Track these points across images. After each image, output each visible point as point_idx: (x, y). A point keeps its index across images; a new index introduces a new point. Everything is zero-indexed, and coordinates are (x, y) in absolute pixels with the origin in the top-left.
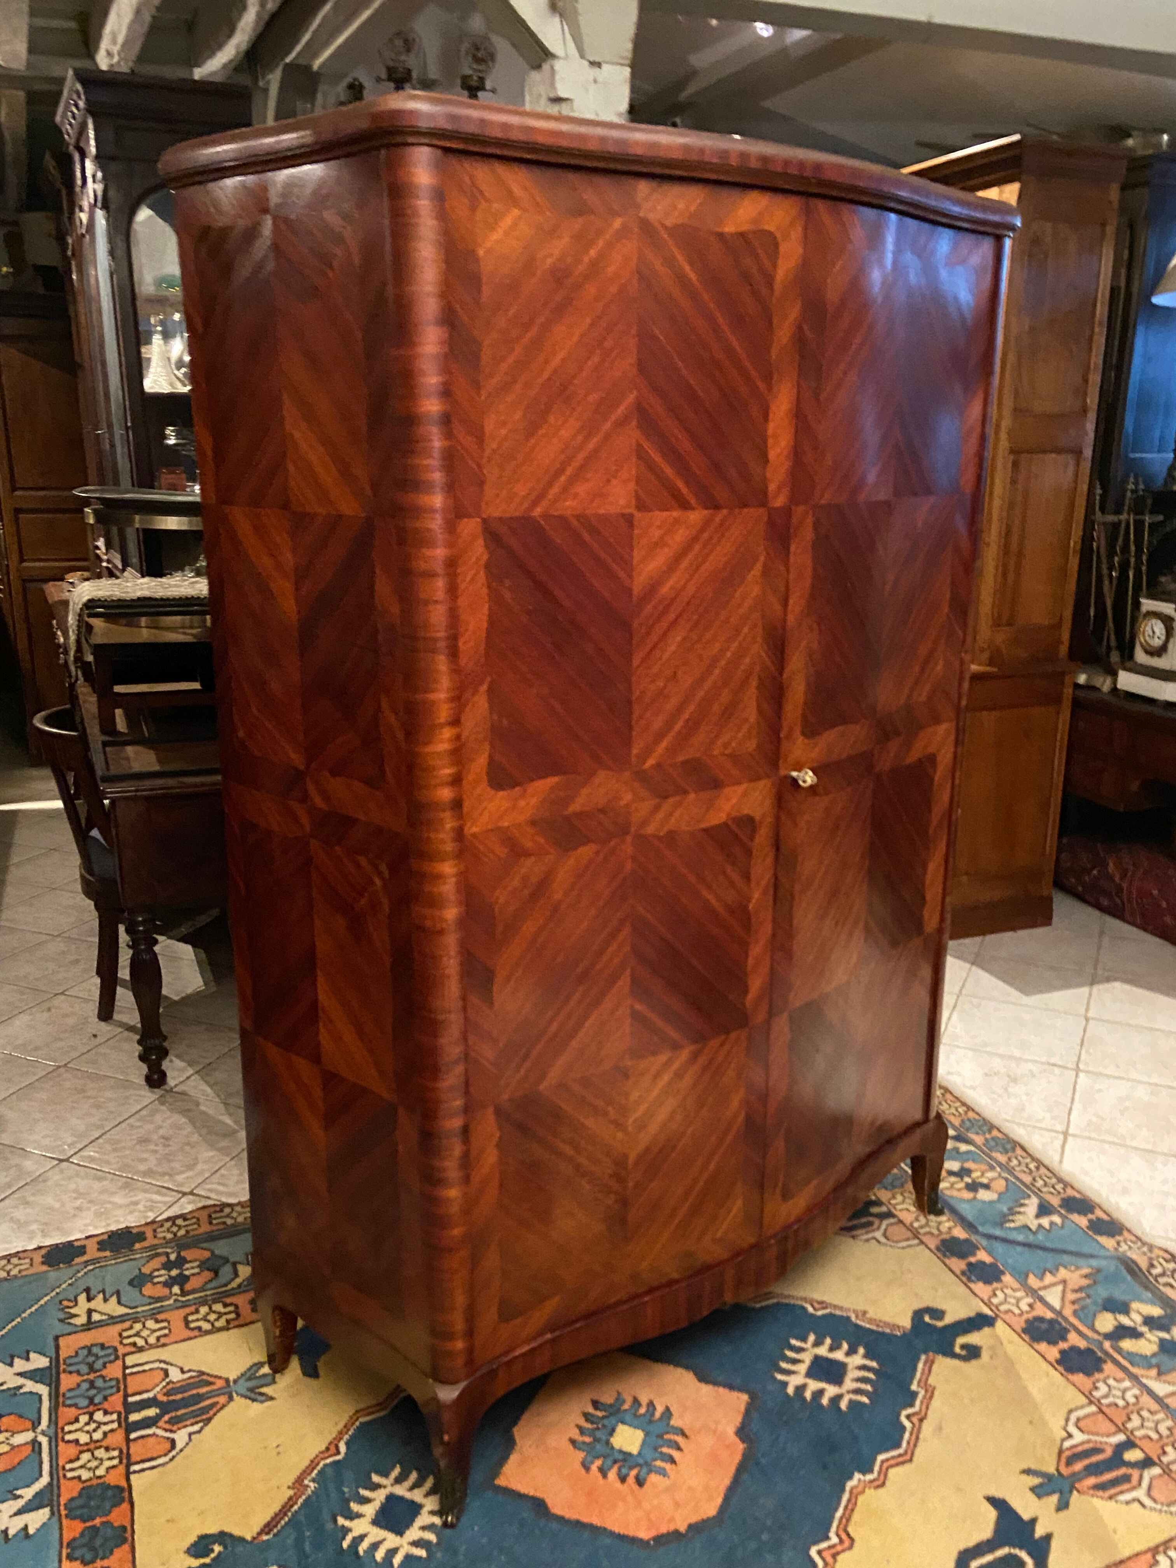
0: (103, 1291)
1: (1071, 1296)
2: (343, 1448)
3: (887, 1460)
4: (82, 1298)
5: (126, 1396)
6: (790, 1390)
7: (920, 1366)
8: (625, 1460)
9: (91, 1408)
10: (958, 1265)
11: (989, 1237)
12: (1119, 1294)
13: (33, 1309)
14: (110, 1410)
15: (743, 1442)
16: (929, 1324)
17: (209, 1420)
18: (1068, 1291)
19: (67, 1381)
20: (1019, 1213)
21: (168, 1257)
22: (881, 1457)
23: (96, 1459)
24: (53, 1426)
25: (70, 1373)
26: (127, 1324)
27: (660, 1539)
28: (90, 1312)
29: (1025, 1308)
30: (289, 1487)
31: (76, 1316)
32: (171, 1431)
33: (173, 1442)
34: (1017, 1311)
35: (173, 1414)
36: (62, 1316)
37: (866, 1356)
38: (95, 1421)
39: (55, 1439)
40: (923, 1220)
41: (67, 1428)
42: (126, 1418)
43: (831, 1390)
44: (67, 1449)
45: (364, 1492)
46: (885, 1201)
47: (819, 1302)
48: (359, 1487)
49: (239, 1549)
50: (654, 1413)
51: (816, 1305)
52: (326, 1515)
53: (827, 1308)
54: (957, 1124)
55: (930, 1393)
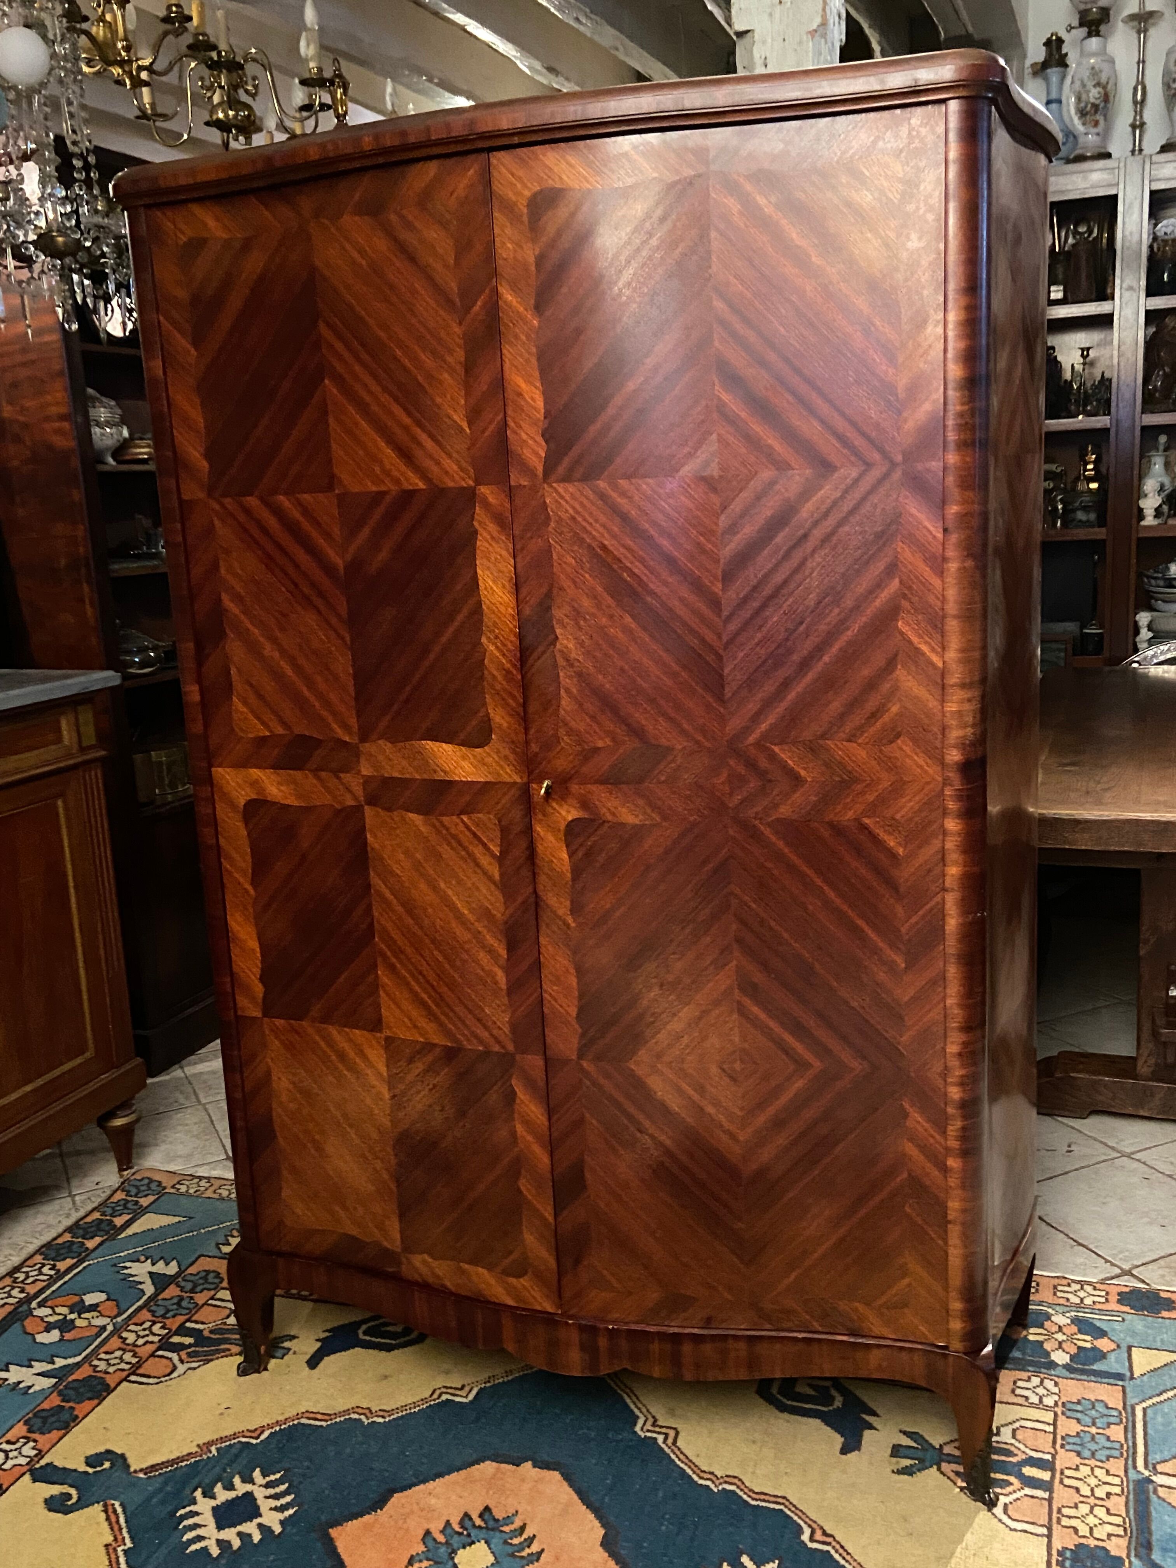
2: (265, 1435)
5: (187, 1320)
9: (159, 1319)
14: (168, 1326)
17: (207, 1362)
19: (169, 1292)
23: (121, 1358)
24: (125, 1322)
25: (178, 1286)
30: (198, 1446)
32: (181, 1361)
33: (174, 1370)
35: (197, 1349)
38: (150, 1330)
39: (116, 1331)
41: (131, 1327)
42: (169, 1338)
44: (115, 1342)
45: (237, 1480)
46: (1058, 1466)
47: (825, 1533)
48: (239, 1473)
49: (117, 1473)
50: (523, 1549)
51: (818, 1536)
52: (195, 1481)
53: (829, 1544)
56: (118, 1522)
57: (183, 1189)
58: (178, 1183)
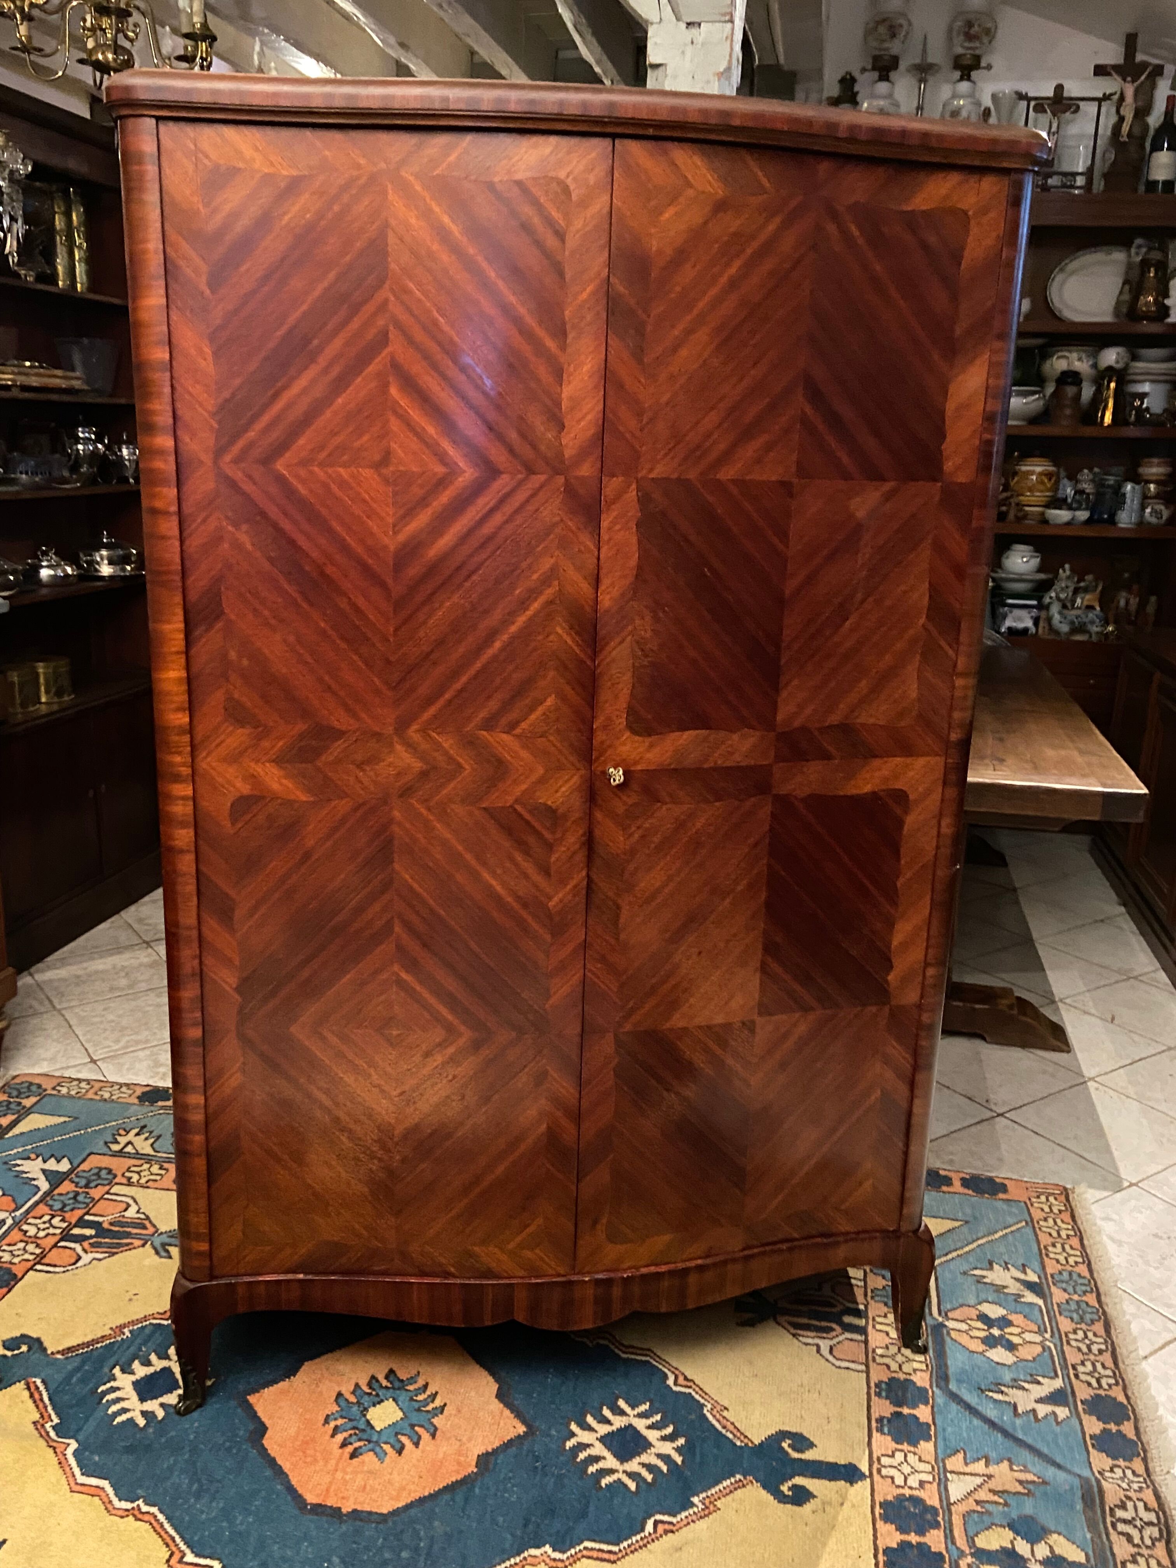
0: (152, 1132)
1: (983, 1495)
3: (592, 1549)
4: (135, 1132)
5: (87, 1213)
6: (570, 1444)
7: (726, 1483)
8: (363, 1431)
9: (58, 1213)
10: (883, 1408)
11: (955, 1397)
12: (1046, 1519)
13: (98, 1128)
14: (67, 1219)
15: (477, 1467)
16: (783, 1448)
17: (114, 1254)
18: (986, 1487)
19: (64, 1188)
20: (1023, 1388)
22: (588, 1544)
23: (24, 1250)
24: (24, 1215)
25: (72, 1182)
26: (141, 1162)
27: (319, 1509)
28: (128, 1144)
29: (913, 1481)
30: (111, 1329)
31: (118, 1143)
32: (86, 1252)
33: (79, 1260)
34: (899, 1482)
35: (100, 1240)
36: (109, 1139)
37: (678, 1449)
38: (50, 1223)
39: (16, 1224)
40: (893, 1350)
41: (30, 1220)
42: (71, 1230)
43: (609, 1462)
44: (15, 1235)
45: (153, 1357)
46: (870, 1315)
47: (686, 1379)
48: (154, 1351)
49: (36, 1356)
50: (428, 1404)
51: (681, 1380)
52: (112, 1361)
53: (690, 1387)
54: (1049, 1271)
55: (706, 1512)
56: (42, 1400)
57: (64, 1091)
58: (59, 1085)
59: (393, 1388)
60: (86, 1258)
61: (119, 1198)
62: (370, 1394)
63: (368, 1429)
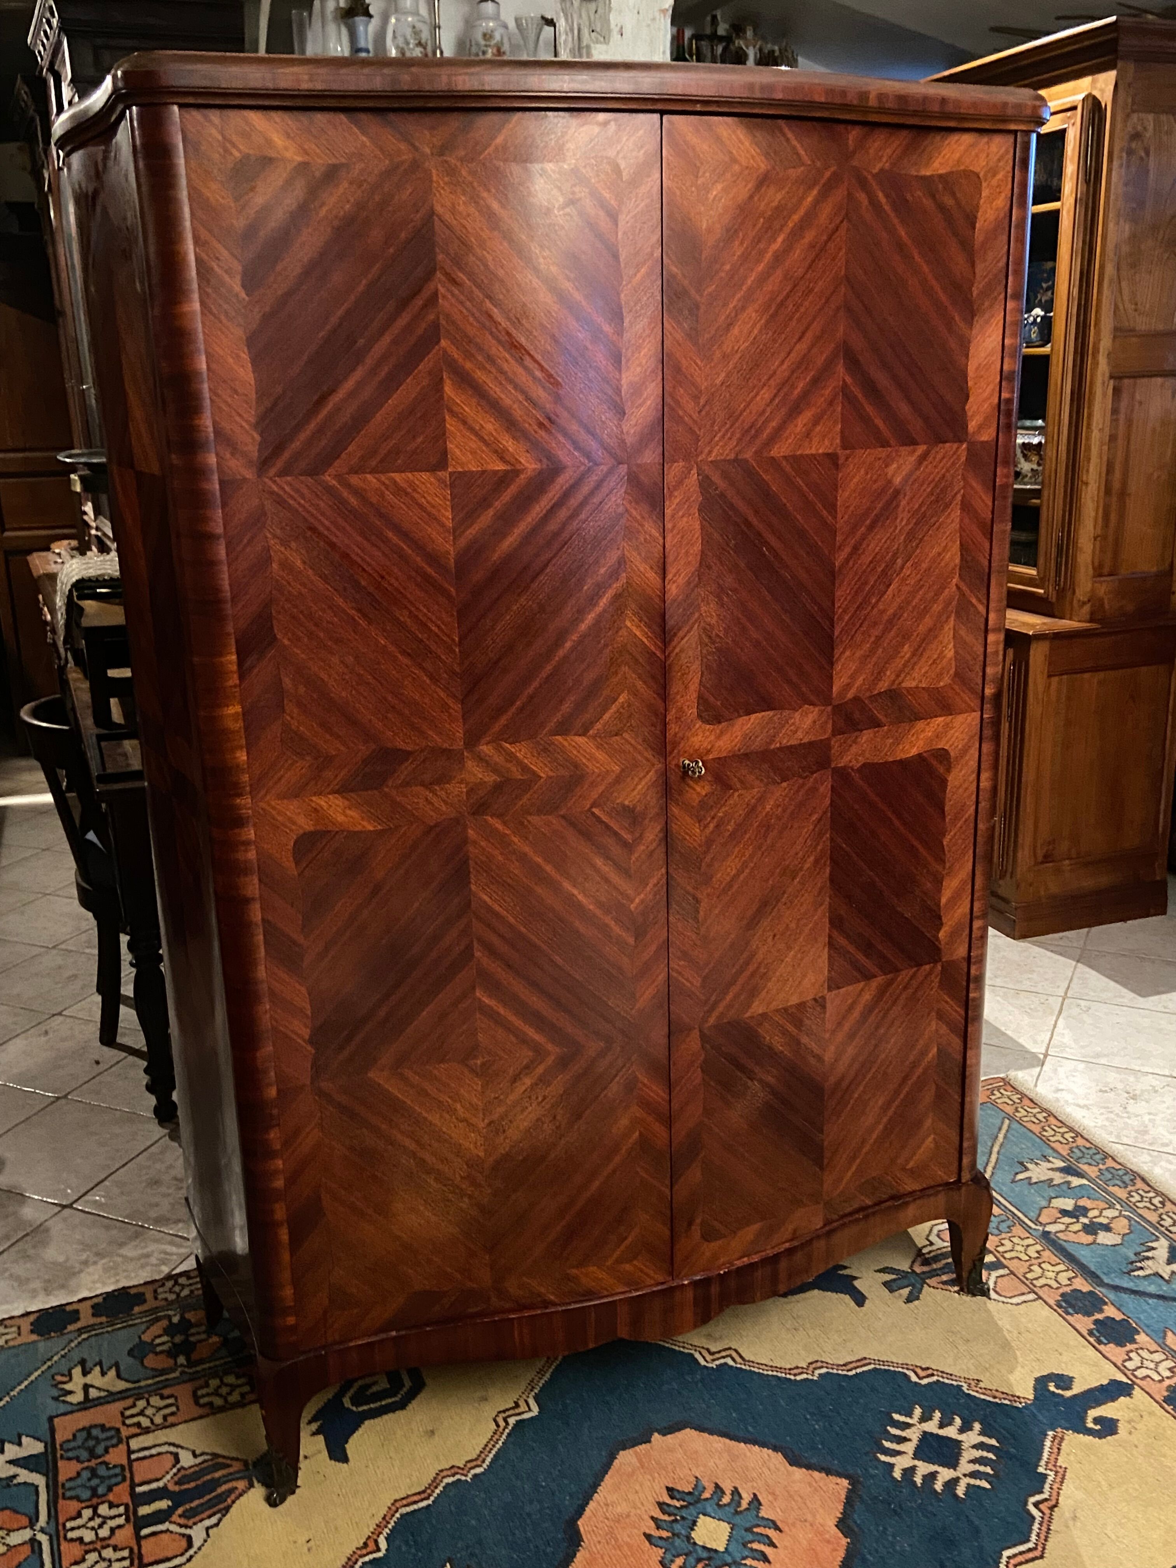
0: (100, 1363)
2: (383, 1545)
3: (1015, 1556)
4: (77, 1372)
5: (133, 1486)
6: (897, 1474)
7: (1048, 1443)
8: (709, 1559)
9: (95, 1501)
10: (1084, 1323)
11: (1116, 1288)
13: (22, 1386)
14: (116, 1502)
15: (846, 1537)
16: (1054, 1392)
17: (225, 1512)
19: (67, 1470)
20: (1148, 1258)
21: (170, 1321)
22: (1006, 1553)
23: (104, 1560)
24: (53, 1523)
25: (69, 1459)
26: (129, 1402)
28: (86, 1387)
29: (1164, 1372)
31: (70, 1392)
32: (186, 1527)
33: (189, 1539)
34: (1157, 1377)
35: (187, 1506)
36: (55, 1393)
37: (982, 1433)
38: (99, 1516)
39: (57, 1535)
40: (1038, 1269)
41: (69, 1525)
42: (135, 1512)
43: (945, 1474)
44: (71, 1549)
46: (991, 1248)
50: (740, 1503)
51: (922, 1373)
53: (933, 1375)
54: (1065, 1153)
55: (1060, 1475)
59: (690, 1504)
60: (197, 1533)
61: (154, 1451)
62: (676, 1521)
63: (712, 1554)
